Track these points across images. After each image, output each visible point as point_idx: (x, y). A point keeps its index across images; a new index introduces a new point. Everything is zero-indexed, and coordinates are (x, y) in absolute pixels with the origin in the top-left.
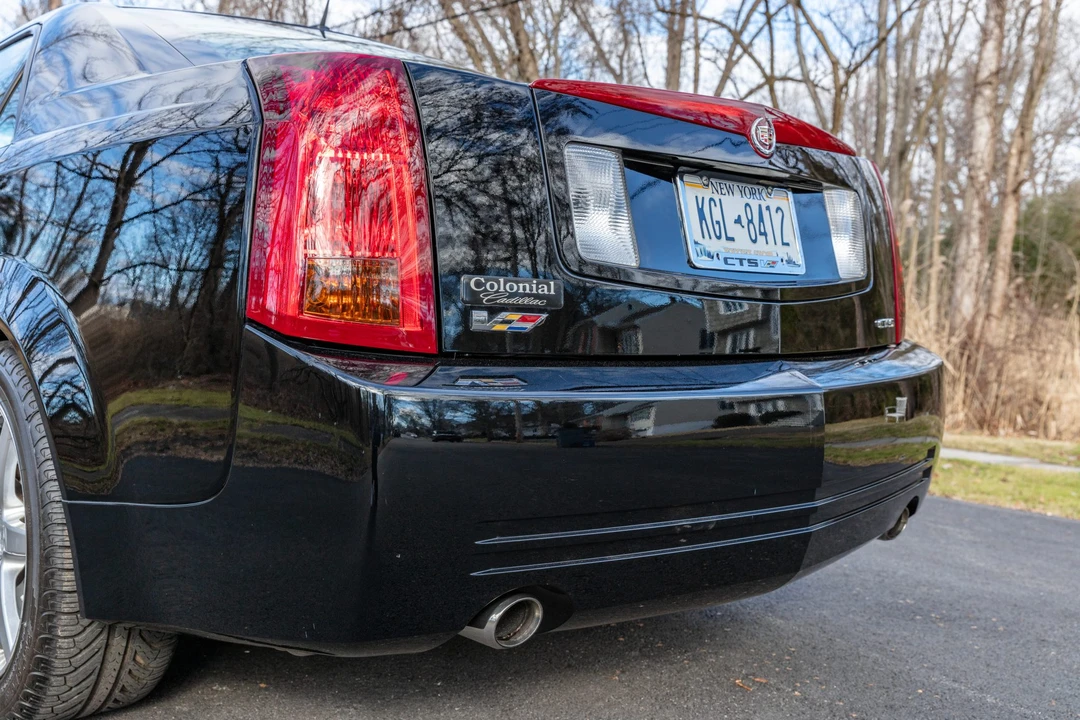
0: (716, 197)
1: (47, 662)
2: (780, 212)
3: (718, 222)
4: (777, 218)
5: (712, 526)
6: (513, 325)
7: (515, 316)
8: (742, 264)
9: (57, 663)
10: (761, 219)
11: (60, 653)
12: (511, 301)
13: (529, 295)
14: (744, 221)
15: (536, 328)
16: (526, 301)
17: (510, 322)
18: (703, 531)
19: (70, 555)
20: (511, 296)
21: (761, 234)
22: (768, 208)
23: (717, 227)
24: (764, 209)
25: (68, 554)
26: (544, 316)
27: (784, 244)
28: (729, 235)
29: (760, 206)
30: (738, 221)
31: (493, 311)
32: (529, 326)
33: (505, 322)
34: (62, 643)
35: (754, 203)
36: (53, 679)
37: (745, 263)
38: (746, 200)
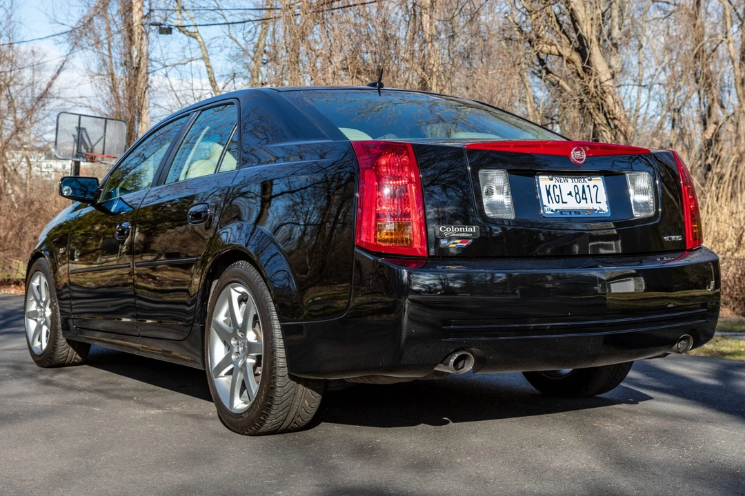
0: (557, 184)
1: (272, 398)
2: (596, 188)
3: (558, 196)
4: (593, 191)
5: (548, 328)
6: (458, 244)
7: (459, 241)
8: (571, 214)
9: (276, 399)
10: (584, 192)
11: (277, 394)
12: (457, 235)
13: (464, 232)
14: (573, 194)
15: (467, 246)
16: (463, 235)
17: (456, 243)
18: (544, 329)
19: (284, 351)
20: (457, 233)
21: (583, 199)
22: (588, 186)
23: (557, 198)
24: (585, 187)
25: (283, 351)
26: (470, 241)
27: (597, 202)
28: (564, 201)
29: (583, 186)
30: (570, 194)
31: (450, 239)
32: (465, 244)
33: (454, 243)
34: (279, 389)
35: (580, 185)
36: (274, 406)
37: (573, 213)
38: (575, 184)
